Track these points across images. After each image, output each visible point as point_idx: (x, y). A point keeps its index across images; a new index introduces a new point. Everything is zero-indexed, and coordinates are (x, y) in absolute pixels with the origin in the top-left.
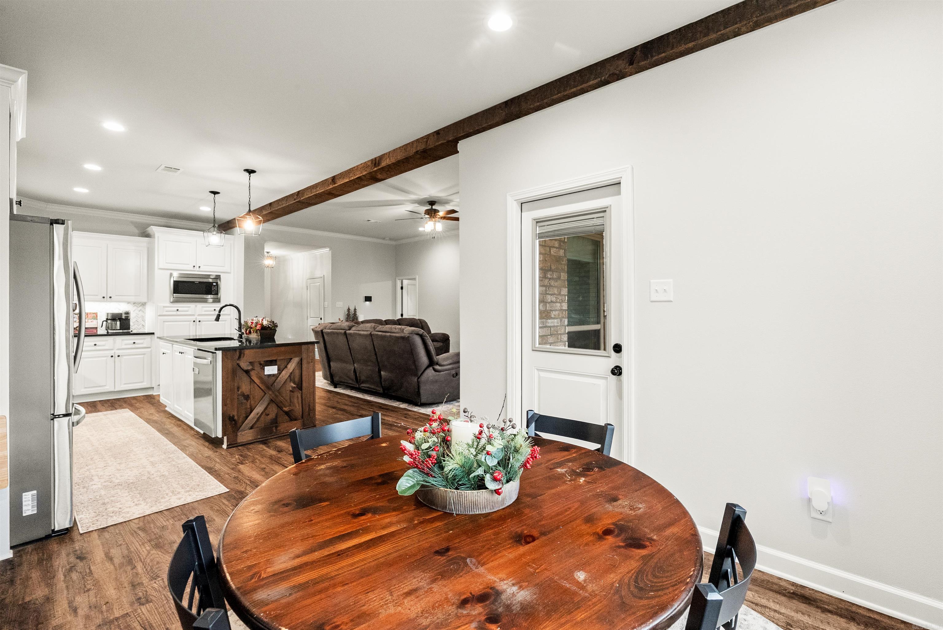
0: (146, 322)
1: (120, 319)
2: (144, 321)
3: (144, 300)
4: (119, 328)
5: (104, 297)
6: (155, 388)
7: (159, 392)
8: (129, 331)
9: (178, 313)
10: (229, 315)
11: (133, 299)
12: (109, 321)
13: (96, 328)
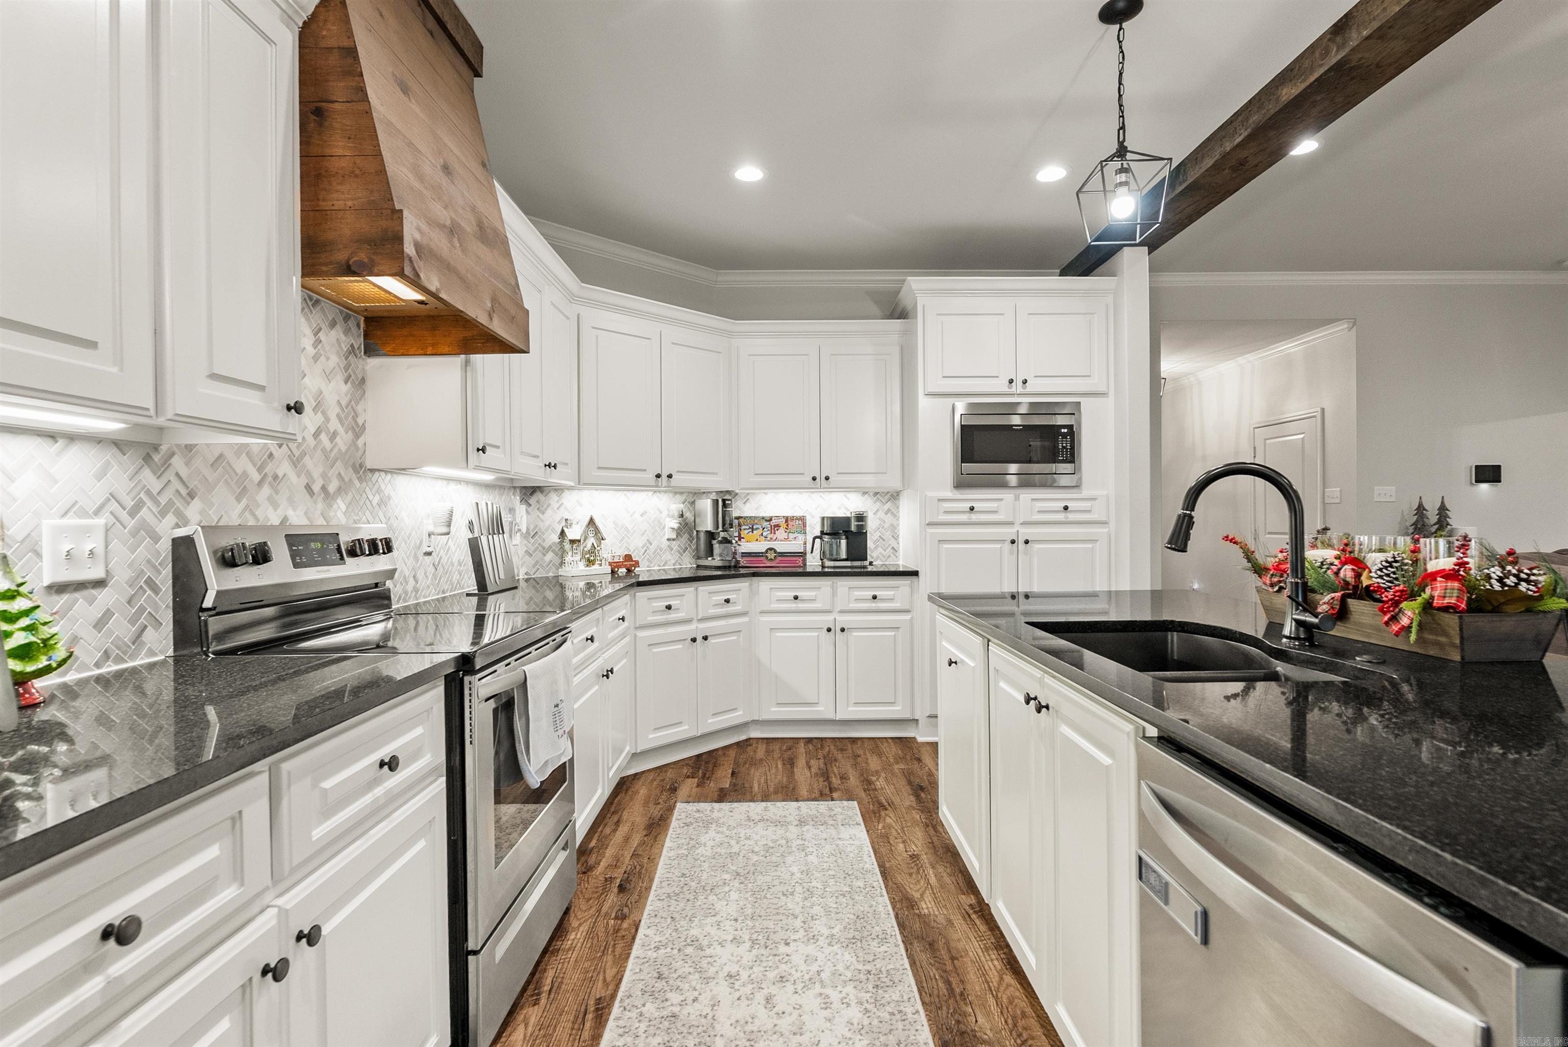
0: (901, 540)
1: (848, 533)
2: (896, 538)
3: (893, 482)
4: (844, 556)
5: (814, 479)
6: (920, 722)
7: (936, 735)
8: (866, 563)
9: (974, 517)
10: (1105, 523)
11: (870, 481)
12: (826, 538)
13: (803, 555)
